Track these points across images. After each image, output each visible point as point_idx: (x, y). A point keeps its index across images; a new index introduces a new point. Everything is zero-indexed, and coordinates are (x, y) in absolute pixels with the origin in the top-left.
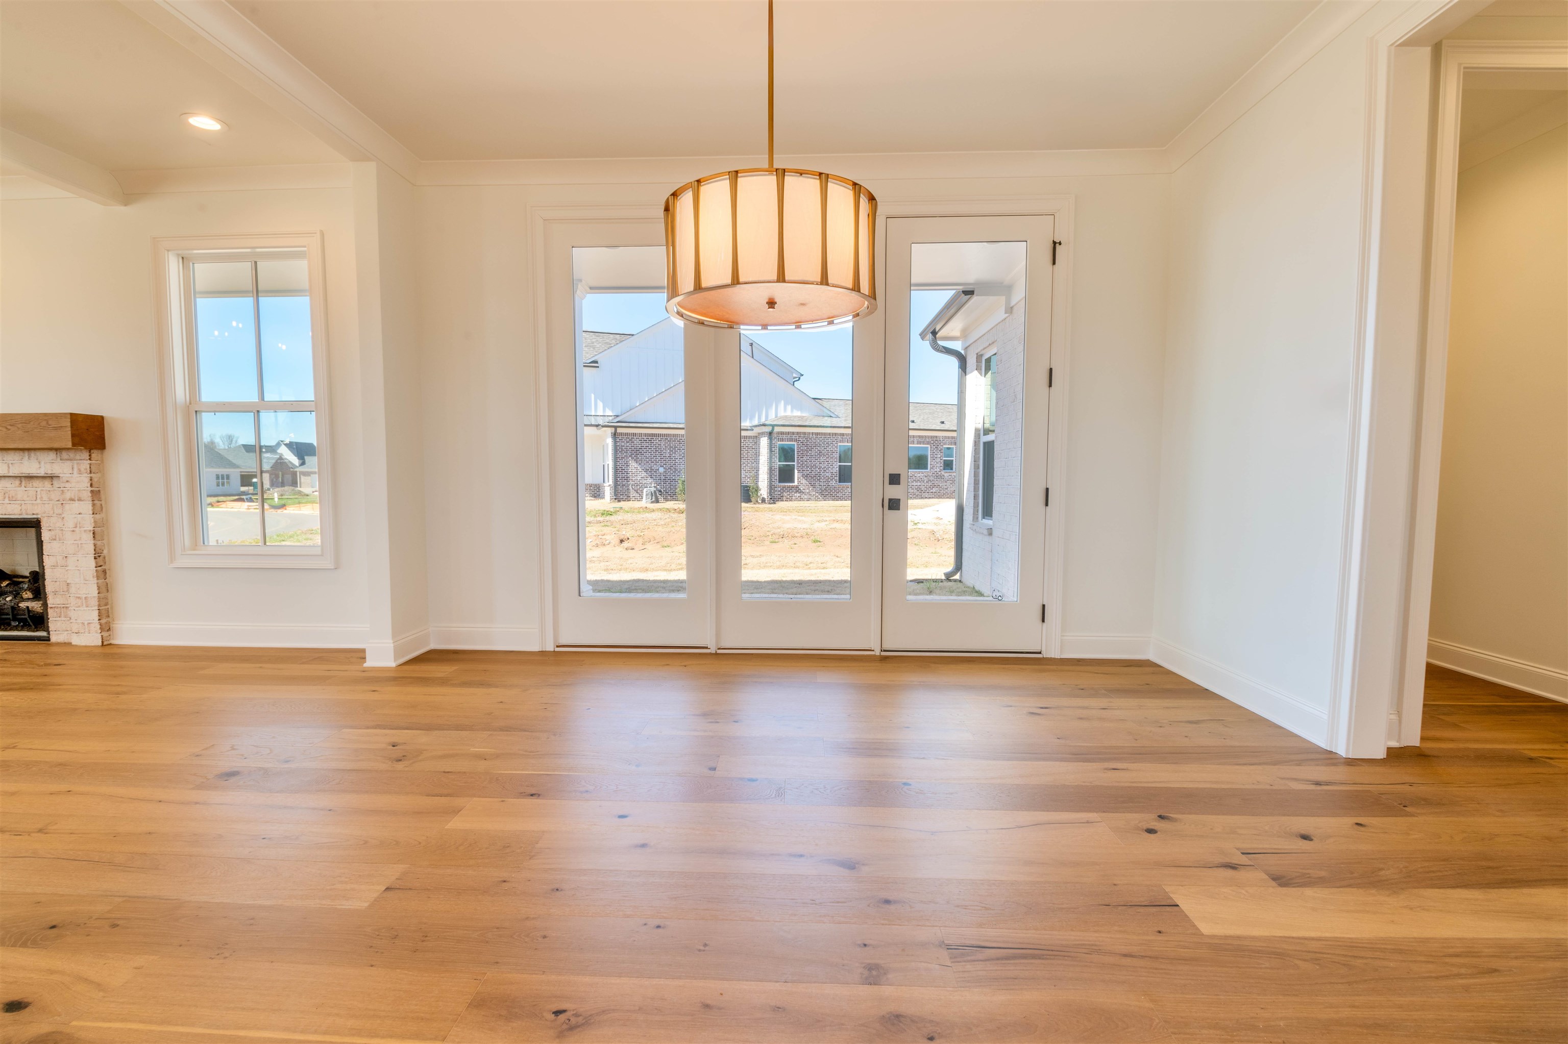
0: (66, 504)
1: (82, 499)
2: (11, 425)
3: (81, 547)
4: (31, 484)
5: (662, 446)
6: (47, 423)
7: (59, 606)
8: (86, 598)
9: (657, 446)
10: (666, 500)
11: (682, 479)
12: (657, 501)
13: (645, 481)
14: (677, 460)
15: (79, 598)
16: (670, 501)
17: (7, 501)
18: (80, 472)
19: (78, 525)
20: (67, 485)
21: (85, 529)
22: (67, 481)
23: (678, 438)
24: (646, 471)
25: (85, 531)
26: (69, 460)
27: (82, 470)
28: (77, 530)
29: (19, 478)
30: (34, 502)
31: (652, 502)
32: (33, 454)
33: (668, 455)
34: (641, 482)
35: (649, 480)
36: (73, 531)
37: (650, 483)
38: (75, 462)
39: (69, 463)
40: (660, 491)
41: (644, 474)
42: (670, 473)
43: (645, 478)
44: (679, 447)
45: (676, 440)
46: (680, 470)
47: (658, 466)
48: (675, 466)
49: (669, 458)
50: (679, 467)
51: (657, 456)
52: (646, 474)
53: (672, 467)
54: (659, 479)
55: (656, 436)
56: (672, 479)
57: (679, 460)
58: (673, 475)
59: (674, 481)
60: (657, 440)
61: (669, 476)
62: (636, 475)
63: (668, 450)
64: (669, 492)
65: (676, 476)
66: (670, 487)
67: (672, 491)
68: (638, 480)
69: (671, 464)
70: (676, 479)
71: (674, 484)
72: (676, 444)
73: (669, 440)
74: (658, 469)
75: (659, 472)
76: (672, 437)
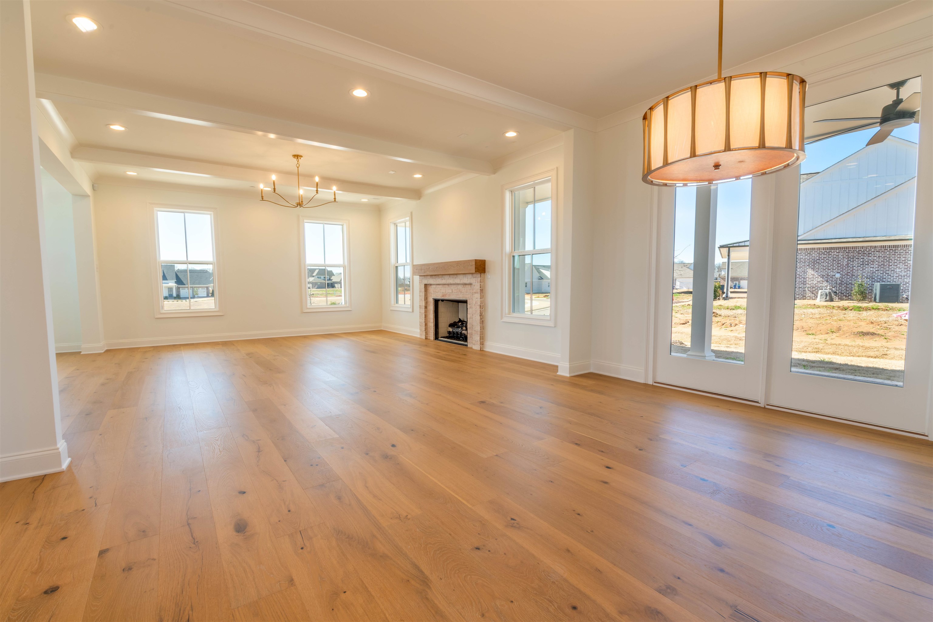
5: (840, 256)
9: (835, 257)
10: (841, 299)
11: (858, 283)
12: (831, 300)
13: (821, 285)
14: (854, 267)
16: (845, 300)
17: (460, 293)
18: (477, 282)
23: (857, 250)
24: (823, 276)
31: (826, 301)
33: (845, 263)
34: (816, 285)
35: (825, 284)
37: (826, 286)
38: (476, 278)
40: (836, 293)
41: (820, 279)
42: (846, 278)
43: (821, 282)
44: (858, 257)
45: (855, 251)
46: (857, 275)
47: (835, 273)
48: (852, 272)
49: (846, 266)
50: (856, 273)
51: (835, 264)
52: (822, 279)
53: (849, 273)
54: (834, 283)
55: (834, 249)
56: (848, 283)
57: (856, 267)
58: (850, 279)
59: (850, 284)
60: (836, 252)
61: (846, 280)
62: (812, 280)
63: (846, 260)
64: (845, 293)
65: (852, 280)
66: (846, 289)
67: (848, 293)
68: (814, 284)
69: (848, 271)
70: (852, 283)
71: (850, 287)
72: (855, 255)
73: (847, 251)
74: (834, 275)
75: (835, 277)
76: (851, 249)
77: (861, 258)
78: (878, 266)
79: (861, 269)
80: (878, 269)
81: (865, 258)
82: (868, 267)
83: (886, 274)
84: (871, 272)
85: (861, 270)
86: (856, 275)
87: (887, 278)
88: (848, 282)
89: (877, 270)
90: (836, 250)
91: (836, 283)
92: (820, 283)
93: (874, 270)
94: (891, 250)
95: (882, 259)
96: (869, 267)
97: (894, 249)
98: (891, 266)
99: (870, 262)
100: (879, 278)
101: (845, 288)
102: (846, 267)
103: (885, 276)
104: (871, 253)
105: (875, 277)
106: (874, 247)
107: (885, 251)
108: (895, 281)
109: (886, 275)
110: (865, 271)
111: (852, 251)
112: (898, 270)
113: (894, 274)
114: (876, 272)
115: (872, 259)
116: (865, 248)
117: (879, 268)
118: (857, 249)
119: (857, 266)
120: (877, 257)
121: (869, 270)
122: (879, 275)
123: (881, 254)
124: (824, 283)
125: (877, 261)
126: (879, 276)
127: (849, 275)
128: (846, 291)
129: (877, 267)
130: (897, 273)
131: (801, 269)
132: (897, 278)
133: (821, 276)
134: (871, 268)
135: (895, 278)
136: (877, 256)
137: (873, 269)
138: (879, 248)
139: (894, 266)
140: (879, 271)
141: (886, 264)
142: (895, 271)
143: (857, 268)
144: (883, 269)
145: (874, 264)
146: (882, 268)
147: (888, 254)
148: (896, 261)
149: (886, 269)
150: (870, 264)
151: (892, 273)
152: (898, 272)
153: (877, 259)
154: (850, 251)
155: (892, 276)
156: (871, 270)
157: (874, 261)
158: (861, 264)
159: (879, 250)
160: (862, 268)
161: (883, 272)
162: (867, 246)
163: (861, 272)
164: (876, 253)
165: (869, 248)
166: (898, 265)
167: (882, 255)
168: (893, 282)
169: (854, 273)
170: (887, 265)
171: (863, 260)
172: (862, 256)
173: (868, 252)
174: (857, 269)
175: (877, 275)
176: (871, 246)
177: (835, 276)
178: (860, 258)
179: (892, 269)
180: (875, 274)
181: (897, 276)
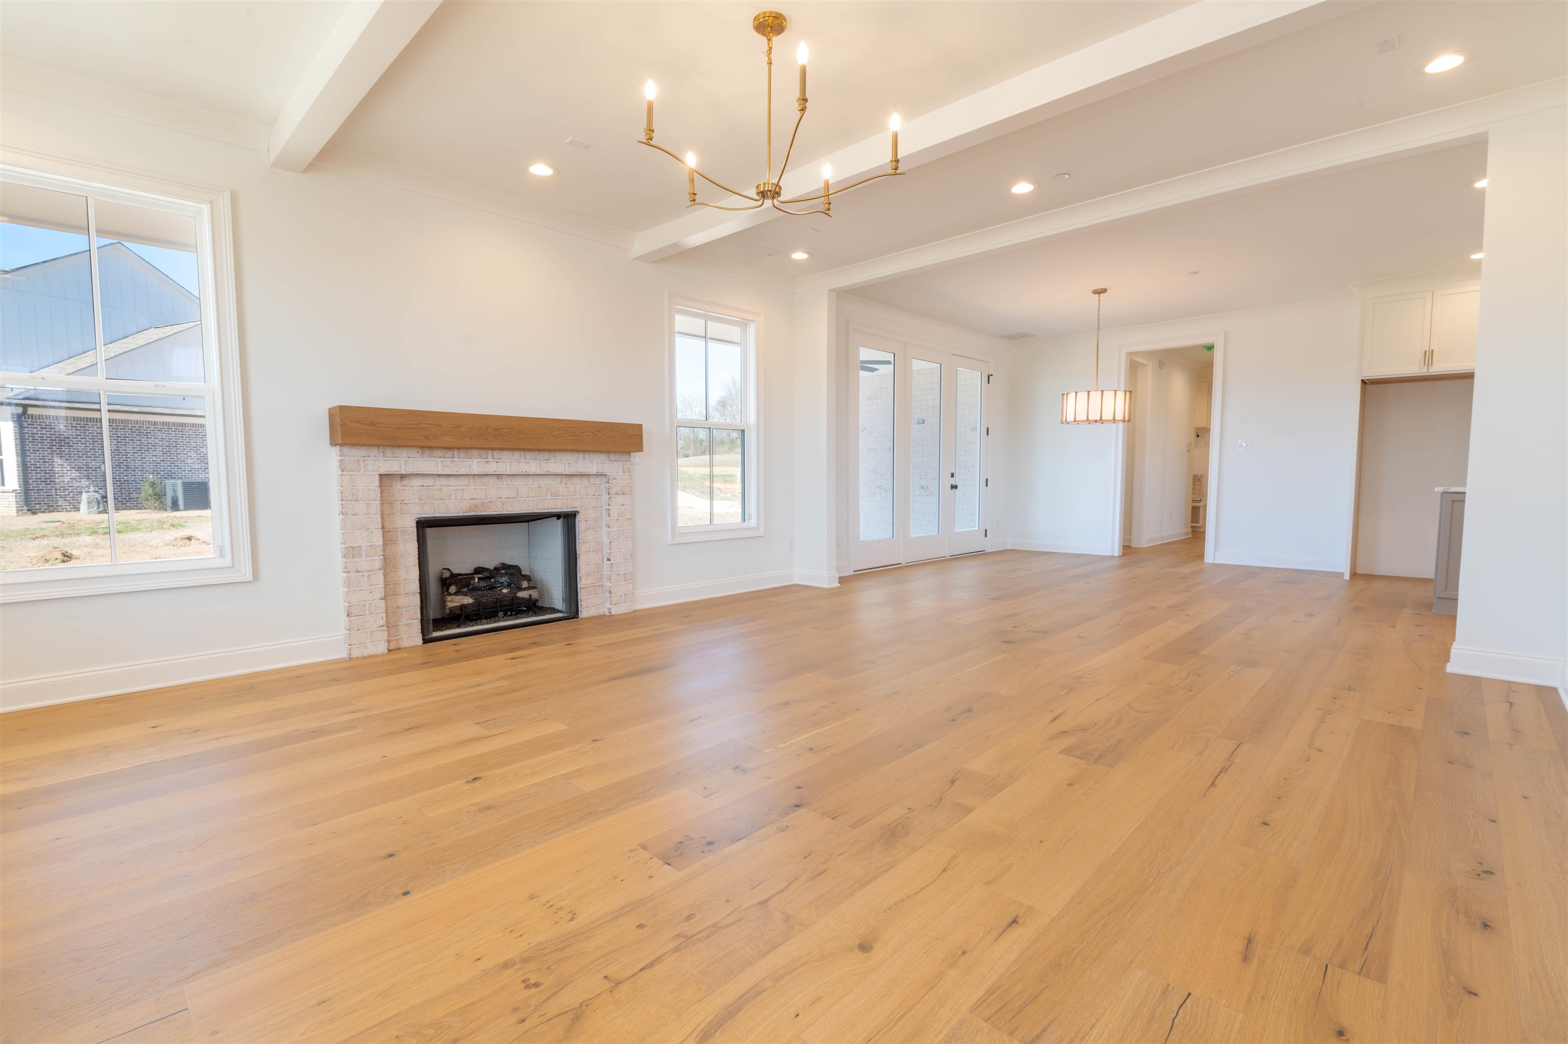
0: (613, 497)
1: (625, 493)
2: (597, 431)
3: (623, 532)
4: (571, 482)
6: (626, 431)
7: (590, 585)
8: (624, 574)
9: (95, 434)
12: (105, 511)
13: (78, 484)
14: (129, 454)
15: (619, 575)
16: (127, 509)
17: (549, 497)
18: (624, 471)
19: (621, 515)
20: (614, 482)
21: (626, 517)
22: (614, 479)
23: (129, 425)
24: (79, 469)
25: (626, 519)
26: (615, 461)
27: (625, 469)
28: (620, 518)
29: (561, 476)
30: (574, 497)
32: (587, 455)
34: (70, 485)
35: (85, 482)
36: (617, 520)
37: (87, 486)
38: (620, 463)
39: (615, 464)
41: (75, 474)
42: (119, 472)
43: (78, 480)
44: (132, 437)
45: (126, 428)
46: (135, 468)
47: (99, 463)
48: (127, 463)
49: (116, 451)
50: (132, 464)
51: (97, 448)
52: (79, 473)
53: (122, 464)
54: (101, 481)
55: (92, 421)
56: (122, 480)
57: (131, 454)
58: (125, 474)
59: (126, 482)
60: (95, 427)
61: (119, 476)
62: (60, 476)
63: (115, 441)
64: (120, 498)
65: (128, 476)
66: (121, 491)
67: (124, 497)
68: (66, 482)
69: (120, 460)
70: (129, 481)
71: (127, 487)
72: (127, 433)
73: (114, 427)
74: (98, 466)
75: (101, 471)
76: (119, 423)
77: (137, 440)
78: (163, 454)
79: (139, 457)
80: (163, 458)
81: (143, 439)
82: (149, 454)
83: (175, 466)
84: (153, 463)
85: (139, 459)
86: (132, 467)
87: (176, 472)
88: (122, 478)
89: (161, 459)
90: (95, 423)
91: (103, 481)
92: (76, 481)
93: (158, 460)
94: (177, 430)
95: (167, 443)
96: (151, 454)
97: (180, 428)
98: (180, 454)
99: (150, 447)
100: (166, 472)
101: (119, 490)
102: (116, 453)
103: (173, 470)
104: (150, 433)
105: (160, 471)
106: (153, 424)
107: (169, 431)
108: (187, 477)
109: (174, 468)
110: (146, 461)
111: (122, 427)
112: (189, 461)
113: (185, 466)
114: (160, 463)
115: (153, 442)
116: (141, 423)
117: (164, 456)
118: (128, 423)
119: (133, 453)
120: (160, 440)
121: (151, 460)
122: (166, 467)
123: (164, 435)
124: (83, 480)
125: (160, 446)
126: (166, 470)
127: (122, 466)
128: (121, 494)
129: (161, 454)
130: (189, 465)
131: (38, 454)
132: (190, 472)
133: (77, 469)
134: (154, 457)
135: (187, 472)
136: (160, 437)
137: (156, 458)
138: (160, 425)
139: (183, 454)
140: (164, 461)
141: (172, 450)
142: (186, 462)
143: (133, 455)
144: (170, 459)
145: (156, 451)
146: (168, 457)
147: (173, 435)
148: (185, 448)
149: (174, 458)
150: (151, 450)
151: (183, 464)
152: (191, 464)
153: (160, 442)
154: (119, 426)
155: (183, 469)
156: (154, 459)
157: (156, 446)
158: (138, 449)
159: (160, 428)
160: (140, 455)
161: (170, 463)
162: (143, 421)
163: (140, 462)
164: (157, 433)
165: (146, 425)
166: (189, 453)
167: (166, 436)
168: (185, 478)
169: (129, 464)
170: (175, 453)
171: (140, 443)
172: (138, 437)
173: (145, 430)
174: (133, 458)
175: (163, 468)
176: (149, 422)
177: (99, 468)
178: (135, 439)
179: (182, 460)
180: (160, 466)
181: (190, 469)
